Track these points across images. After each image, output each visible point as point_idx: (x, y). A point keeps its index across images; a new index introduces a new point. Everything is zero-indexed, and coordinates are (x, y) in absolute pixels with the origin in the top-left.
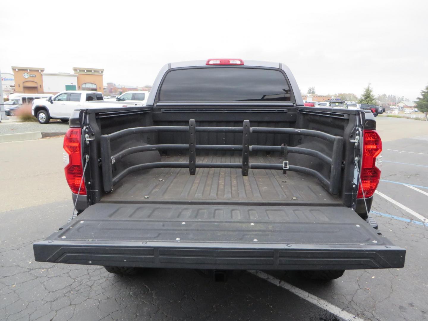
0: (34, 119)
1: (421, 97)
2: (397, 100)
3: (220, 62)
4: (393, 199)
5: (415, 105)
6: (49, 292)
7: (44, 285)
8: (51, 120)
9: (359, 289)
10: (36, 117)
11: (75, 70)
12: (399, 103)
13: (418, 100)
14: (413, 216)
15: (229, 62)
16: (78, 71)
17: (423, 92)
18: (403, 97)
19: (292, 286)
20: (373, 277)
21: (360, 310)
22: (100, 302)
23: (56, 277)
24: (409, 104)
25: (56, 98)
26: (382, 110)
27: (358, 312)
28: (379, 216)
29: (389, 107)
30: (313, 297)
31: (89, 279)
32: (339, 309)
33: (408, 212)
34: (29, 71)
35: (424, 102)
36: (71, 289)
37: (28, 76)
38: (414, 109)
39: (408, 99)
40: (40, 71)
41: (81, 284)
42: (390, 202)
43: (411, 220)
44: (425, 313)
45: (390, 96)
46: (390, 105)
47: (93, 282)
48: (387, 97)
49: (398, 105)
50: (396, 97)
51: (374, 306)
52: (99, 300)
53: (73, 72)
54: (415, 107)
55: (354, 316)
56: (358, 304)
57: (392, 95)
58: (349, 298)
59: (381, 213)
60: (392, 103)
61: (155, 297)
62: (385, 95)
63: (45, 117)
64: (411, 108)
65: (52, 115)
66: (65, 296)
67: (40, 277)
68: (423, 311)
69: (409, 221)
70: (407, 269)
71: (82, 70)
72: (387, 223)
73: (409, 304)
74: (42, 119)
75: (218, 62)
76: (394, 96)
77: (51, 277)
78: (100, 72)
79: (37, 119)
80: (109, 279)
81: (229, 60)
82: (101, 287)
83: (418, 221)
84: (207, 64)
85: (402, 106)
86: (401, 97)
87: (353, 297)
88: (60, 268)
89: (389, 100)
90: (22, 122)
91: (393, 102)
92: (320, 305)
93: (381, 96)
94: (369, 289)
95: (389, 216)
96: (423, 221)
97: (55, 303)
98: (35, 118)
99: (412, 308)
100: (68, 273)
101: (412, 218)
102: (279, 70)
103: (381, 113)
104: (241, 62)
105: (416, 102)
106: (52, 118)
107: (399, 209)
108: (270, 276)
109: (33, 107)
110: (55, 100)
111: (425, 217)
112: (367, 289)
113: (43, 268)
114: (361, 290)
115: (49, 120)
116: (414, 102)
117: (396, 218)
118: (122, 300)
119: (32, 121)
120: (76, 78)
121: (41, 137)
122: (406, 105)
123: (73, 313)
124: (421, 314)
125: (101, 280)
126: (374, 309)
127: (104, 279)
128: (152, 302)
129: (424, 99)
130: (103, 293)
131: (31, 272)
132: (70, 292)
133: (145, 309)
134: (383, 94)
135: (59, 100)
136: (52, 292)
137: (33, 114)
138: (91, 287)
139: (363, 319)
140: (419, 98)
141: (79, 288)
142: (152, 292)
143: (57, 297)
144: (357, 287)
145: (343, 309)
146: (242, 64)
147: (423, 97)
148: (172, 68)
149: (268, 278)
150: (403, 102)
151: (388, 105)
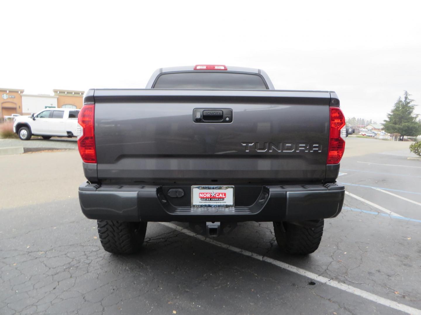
0: (15, 136)
1: (388, 119)
2: (366, 123)
3: (207, 67)
4: (362, 198)
5: (382, 127)
6: (50, 269)
7: (44, 264)
8: (32, 137)
9: (333, 261)
10: (18, 134)
11: (55, 91)
12: (367, 126)
13: (384, 123)
14: (380, 210)
15: (214, 67)
16: (58, 92)
17: (389, 115)
18: (371, 120)
19: (273, 260)
20: (345, 253)
21: (334, 275)
22: (99, 274)
23: (55, 257)
24: (377, 127)
25: (39, 116)
26: (352, 131)
27: (333, 277)
28: (350, 211)
29: (359, 130)
30: (293, 267)
31: (86, 258)
32: (316, 275)
33: (376, 208)
34: (8, 92)
35: (391, 125)
36: (70, 266)
37: (7, 97)
38: (382, 131)
39: (376, 122)
40: (19, 92)
41: (79, 262)
42: (359, 201)
43: (379, 213)
44: (390, 276)
45: (359, 119)
46: (359, 127)
47: (90, 261)
48: (357, 120)
49: (367, 127)
50: (365, 120)
51: (346, 273)
52: (97, 273)
53: (53, 94)
54: (382, 129)
55: (329, 279)
56: (332, 271)
57: (360, 119)
58: (324, 267)
59: (351, 209)
60: (361, 126)
61: (150, 270)
62: (354, 118)
63: (27, 133)
64: (379, 130)
65: (33, 131)
66: (65, 271)
67: (40, 258)
68: (388, 275)
69: (376, 213)
70: (375, 247)
71: (62, 92)
72: (357, 215)
73: (377, 271)
74: (24, 135)
75: (205, 68)
76: (363, 120)
77: (50, 258)
78: (80, 94)
79: (18, 136)
80: (105, 258)
81: (214, 66)
82: (99, 264)
83: (384, 213)
84: (194, 69)
85: (371, 129)
86: (369, 120)
87: (328, 267)
88: (58, 251)
89: (359, 123)
90: (3, 138)
91: (362, 124)
92: (299, 273)
93: (350, 119)
94: (342, 261)
95: (359, 210)
96: (389, 213)
97: (56, 276)
98: (16, 134)
99: (379, 273)
100: (66, 254)
101: (379, 212)
102: (258, 75)
103: (351, 134)
104: (225, 68)
105: (383, 125)
106: (33, 135)
107: (367, 205)
108: (253, 254)
109: (15, 124)
110: (37, 116)
111: (390, 211)
112: (340, 261)
113: (41, 251)
114: (335, 262)
115: (30, 136)
116: (381, 124)
117: (364, 211)
118: (119, 273)
119: (13, 138)
120: (56, 99)
121: (23, 151)
122: (374, 127)
123: (75, 283)
124: (387, 277)
125: (98, 259)
126: (347, 274)
127: (101, 259)
128: (147, 274)
129: (390, 121)
130: (100, 268)
131: (30, 254)
132: (69, 268)
133: (141, 279)
134: (353, 117)
135: (41, 117)
136: (53, 268)
137: (14, 131)
138: (89, 264)
139: (337, 281)
140: (385, 121)
141: (77, 265)
142: (147, 267)
143: (58, 272)
144: (331, 260)
145: (319, 275)
146: (226, 69)
147: (390, 119)
148: (163, 72)
149: (252, 255)
150: (371, 125)
151: (358, 127)
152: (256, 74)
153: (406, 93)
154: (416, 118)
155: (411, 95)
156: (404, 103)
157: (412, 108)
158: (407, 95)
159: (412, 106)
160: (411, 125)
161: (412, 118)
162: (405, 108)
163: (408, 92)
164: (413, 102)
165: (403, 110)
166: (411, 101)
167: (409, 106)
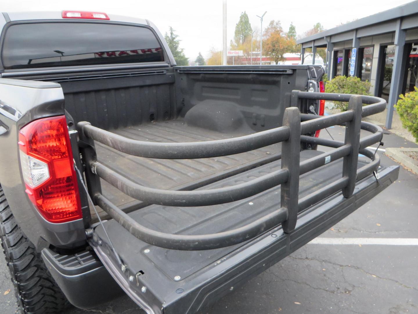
75: (79, 15)
84: (62, 18)
102: (148, 27)
104: (106, 16)
146: (107, 18)
148: (12, 20)
152: (145, 26)
153: (171, 29)
154: (181, 52)
155: (175, 30)
156: (171, 39)
157: (177, 43)
158: (172, 31)
159: (177, 41)
160: (178, 59)
161: (178, 53)
162: (172, 44)
163: (172, 28)
164: (177, 37)
165: (171, 45)
166: (176, 37)
167: (175, 41)
